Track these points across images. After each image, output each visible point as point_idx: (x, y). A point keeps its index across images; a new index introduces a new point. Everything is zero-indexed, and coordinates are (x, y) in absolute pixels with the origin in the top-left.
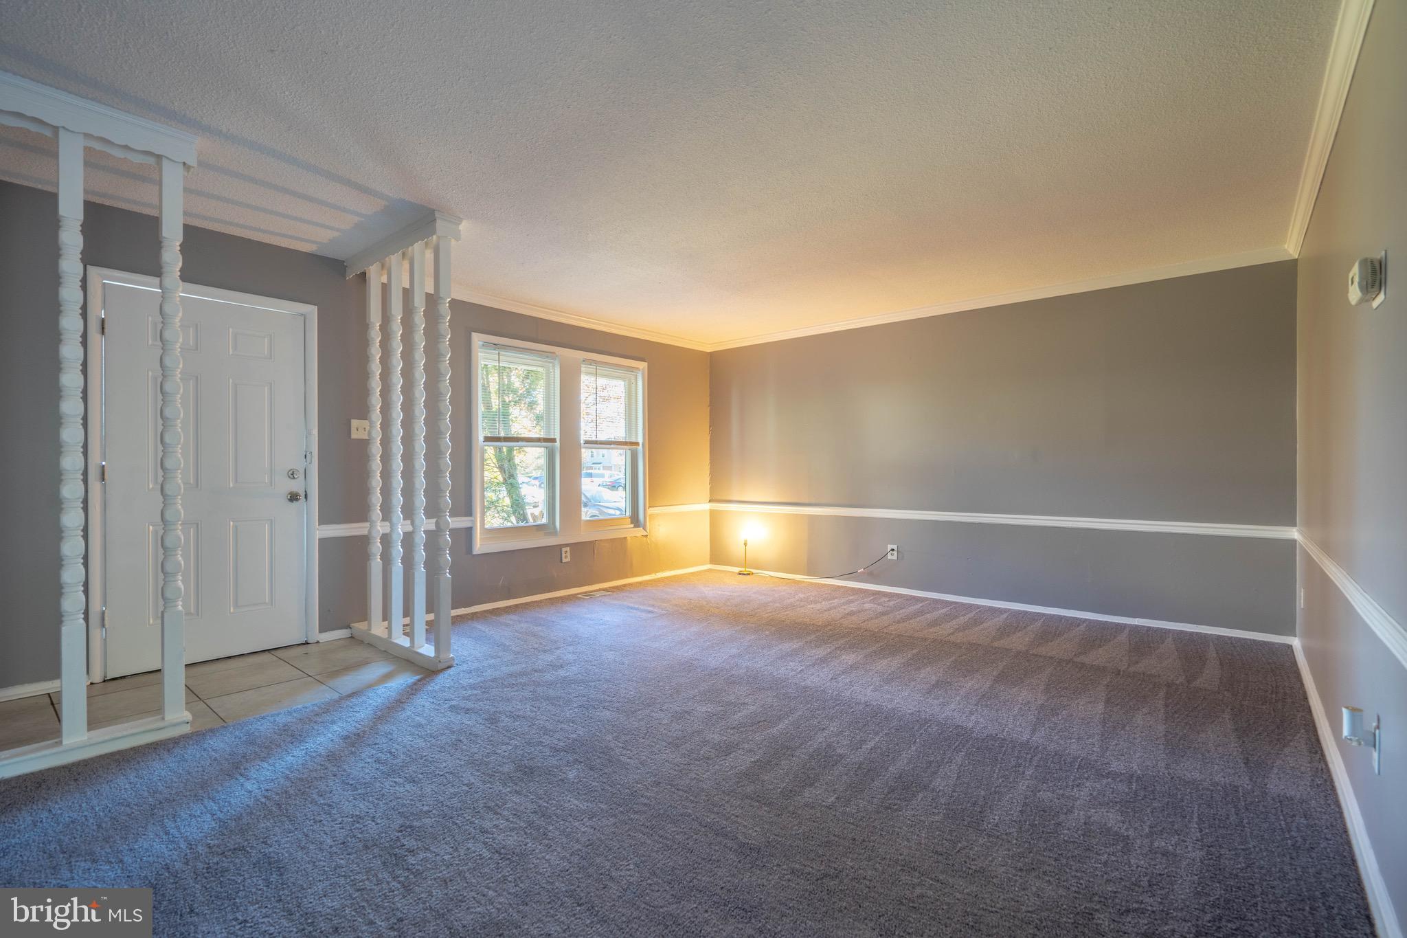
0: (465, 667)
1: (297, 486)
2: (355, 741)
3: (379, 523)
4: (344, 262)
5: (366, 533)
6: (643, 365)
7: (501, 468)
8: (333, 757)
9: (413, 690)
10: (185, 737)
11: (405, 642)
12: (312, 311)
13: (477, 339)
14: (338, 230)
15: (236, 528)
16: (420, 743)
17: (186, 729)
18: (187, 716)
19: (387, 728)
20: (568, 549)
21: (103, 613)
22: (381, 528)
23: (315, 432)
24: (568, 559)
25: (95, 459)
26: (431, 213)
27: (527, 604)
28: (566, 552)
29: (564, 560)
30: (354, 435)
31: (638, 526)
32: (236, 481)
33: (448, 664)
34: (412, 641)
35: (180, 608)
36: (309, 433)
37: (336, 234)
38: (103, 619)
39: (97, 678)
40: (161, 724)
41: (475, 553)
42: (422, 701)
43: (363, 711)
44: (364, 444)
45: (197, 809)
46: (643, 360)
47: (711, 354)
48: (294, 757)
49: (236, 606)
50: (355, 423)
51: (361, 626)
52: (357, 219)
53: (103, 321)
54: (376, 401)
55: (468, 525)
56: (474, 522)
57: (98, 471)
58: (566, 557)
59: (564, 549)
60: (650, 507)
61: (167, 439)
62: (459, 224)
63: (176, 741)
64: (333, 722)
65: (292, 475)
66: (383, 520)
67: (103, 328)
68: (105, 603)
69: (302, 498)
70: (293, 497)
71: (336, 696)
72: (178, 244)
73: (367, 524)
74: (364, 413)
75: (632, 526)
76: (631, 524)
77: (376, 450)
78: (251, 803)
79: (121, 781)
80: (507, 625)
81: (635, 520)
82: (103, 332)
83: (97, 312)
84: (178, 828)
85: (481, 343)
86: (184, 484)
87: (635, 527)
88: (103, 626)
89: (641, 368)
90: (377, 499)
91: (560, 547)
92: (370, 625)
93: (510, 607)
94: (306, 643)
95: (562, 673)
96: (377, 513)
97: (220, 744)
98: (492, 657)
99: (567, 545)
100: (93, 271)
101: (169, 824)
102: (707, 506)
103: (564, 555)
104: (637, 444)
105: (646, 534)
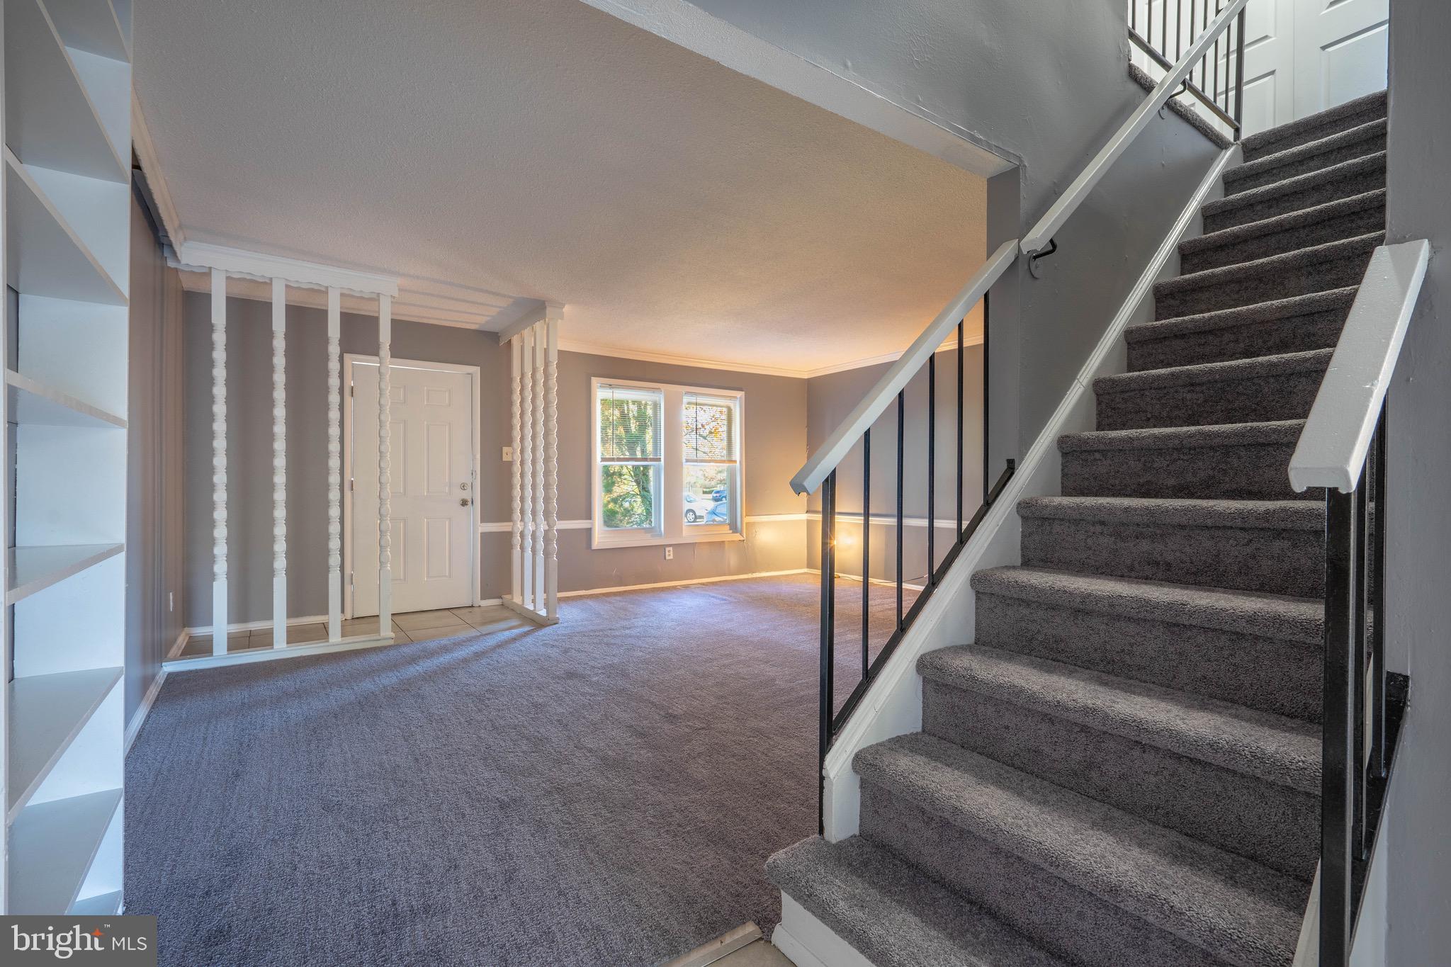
0: (566, 624)
1: (466, 495)
2: (478, 655)
3: (519, 523)
4: (498, 333)
5: (510, 530)
6: (740, 394)
7: (638, 483)
8: (465, 661)
9: (526, 634)
10: (390, 646)
11: (531, 607)
12: (476, 370)
13: (595, 381)
14: (488, 316)
15: (428, 523)
16: (516, 658)
17: (391, 642)
18: (393, 635)
19: (500, 650)
20: (671, 549)
21: (352, 575)
22: (519, 526)
23: (478, 456)
24: (671, 557)
25: (348, 477)
26: (544, 302)
27: (634, 591)
28: (669, 551)
29: (667, 558)
30: (504, 459)
31: (737, 533)
32: (428, 492)
33: (555, 622)
34: (535, 607)
35: (389, 568)
36: (474, 459)
37: (489, 318)
38: (352, 579)
39: (349, 617)
40: (378, 638)
41: (593, 548)
42: (529, 639)
43: (491, 641)
44: (510, 464)
45: (390, 674)
46: (740, 389)
47: (809, 380)
48: (445, 659)
49: (428, 577)
50: (505, 449)
51: (507, 597)
52: (498, 309)
53: (352, 388)
54: (517, 434)
55: (588, 526)
56: (593, 524)
57: (350, 483)
58: (669, 555)
59: (667, 549)
60: (747, 515)
61: (382, 465)
62: (562, 308)
63: (385, 647)
64: (471, 646)
65: (463, 487)
66: (521, 521)
67: (352, 393)
68: (353, 569)
69: (470, 503)
70: (464, 503)
71: (479, 634)
72: (388, 345)
73: (511, 524)
74: (509, 442)
75: (731, 531)
76: (730, 529)
77: (517, 469)
78: (417, 675)
79: (356, 661)
80: (610, 603)
81: (734, 528)
82: (352, 396)
83: (349, 382)
84: (380, 680)
85: (599, 385)
86: (391, 493)
87: (733, 533)
88: (352, 584)
89: (738, 396)
90: (517, 504)
91: (664, 547)
92: (513, 597)
93: (620, 592)
94: (472, 606)
95: (627, 632)
96: (517, 515)
97: (406, 650)
98: (587, 621)
99: (670, 545)
100: (346, 356)
101: (376, 679)
102: (805, 517)
103: (667, 553)
104: (735, 461)
105: (742, 539)
